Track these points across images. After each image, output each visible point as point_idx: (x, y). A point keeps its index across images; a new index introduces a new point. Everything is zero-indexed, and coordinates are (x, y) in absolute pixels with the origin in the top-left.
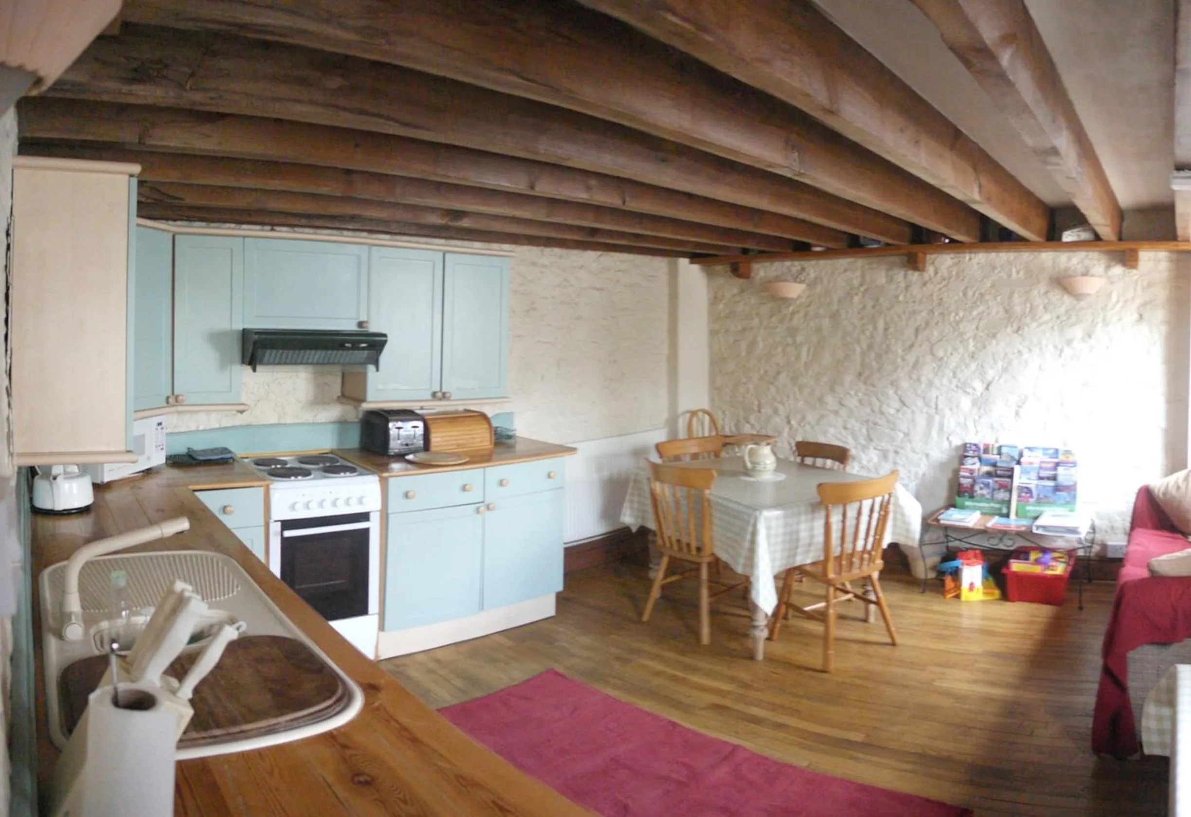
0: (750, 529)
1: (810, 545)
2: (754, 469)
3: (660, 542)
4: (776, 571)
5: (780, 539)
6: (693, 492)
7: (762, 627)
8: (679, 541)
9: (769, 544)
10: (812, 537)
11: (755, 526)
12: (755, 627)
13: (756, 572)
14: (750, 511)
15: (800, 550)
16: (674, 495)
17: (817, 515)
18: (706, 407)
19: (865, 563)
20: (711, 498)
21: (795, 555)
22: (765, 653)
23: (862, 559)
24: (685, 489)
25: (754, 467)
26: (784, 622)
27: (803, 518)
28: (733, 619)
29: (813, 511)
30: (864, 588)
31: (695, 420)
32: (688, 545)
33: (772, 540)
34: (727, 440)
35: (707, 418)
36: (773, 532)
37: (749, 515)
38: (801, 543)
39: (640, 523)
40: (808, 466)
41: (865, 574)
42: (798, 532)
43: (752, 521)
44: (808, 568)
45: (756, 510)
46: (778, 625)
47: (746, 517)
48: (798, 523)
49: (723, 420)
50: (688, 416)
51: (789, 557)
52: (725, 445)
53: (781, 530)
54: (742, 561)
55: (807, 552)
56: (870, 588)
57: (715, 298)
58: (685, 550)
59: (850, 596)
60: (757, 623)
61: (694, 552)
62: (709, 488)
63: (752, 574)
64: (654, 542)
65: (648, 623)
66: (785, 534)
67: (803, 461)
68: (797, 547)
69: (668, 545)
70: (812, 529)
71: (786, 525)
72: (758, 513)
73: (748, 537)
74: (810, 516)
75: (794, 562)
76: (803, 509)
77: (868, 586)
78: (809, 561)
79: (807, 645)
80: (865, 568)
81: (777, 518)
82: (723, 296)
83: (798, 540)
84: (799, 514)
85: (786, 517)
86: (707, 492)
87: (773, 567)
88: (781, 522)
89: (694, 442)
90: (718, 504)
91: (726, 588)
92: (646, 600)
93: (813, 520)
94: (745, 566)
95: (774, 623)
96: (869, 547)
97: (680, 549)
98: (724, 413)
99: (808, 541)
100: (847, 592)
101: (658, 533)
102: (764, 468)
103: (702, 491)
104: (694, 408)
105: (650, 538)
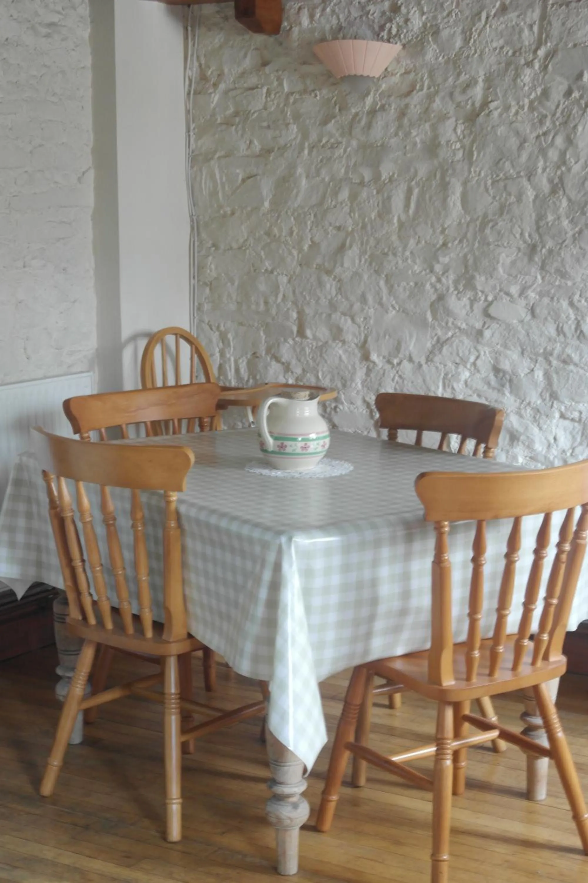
0: (267, 576)
1: (403, 612)
2: (281, 450)
3: (74, 613)
4: (326, 671)
5: (334, 599)
6: (143, 498)
7: (294, 799)
8: (116, 611)
9: (308, 609)
10: (406, 595)
11: (278, 568)
12: (280, 798)
13: (279, 671)
14: (268, 536)
15: (379, 625)
16: (103, 506)
17: (417, 546)
18: (185, 324)
19: (526, 658)
20: (183, 509)
21: (368, 635)
22: (302, 859)
23: (518, 650)
24: (127, 492)
25: (282, 447)
26: (349, 791)
27: (385, 552)
28: (234, 785)
29: (409, 539)
30: (525, 721)
31: (157, 351)
32: (137, 618)
33: (317, 601)
34: (230, 396)
35: (185, 348)
36: (318, 582)
37: (265, 545)
38: (382, 608)
39: (32, 576)
40: (405, 447)
41: (527, 683)
42: (374, 583)
43: (271, 557)
44: (399, 665)
45: (279, 533)
46: (334, 798)
47: (257, 549)
48: (375, 563)
49: (222, 354)
50: (142, 343)
51: (354, 640)
52: (222, 405)
53: (336, 580)
54: (249, 647)
55: (397, 629)
56: (538, 721)
57: (203, 78)
58: (131, 629)
59: (495, 734)
60: (286, 790)
61: (149, 633)
62: (179, 489)
63: (272, 675)
64: (63, 616)
65: (54, 799)
66: (345, 588)
67: (392, 437)
68: (372, 618)
69: (92, 621)
70: (406, 577)
71: (346, 568)
72: (283, 539)
73: (263, 594)
74: (401, 549)
75: (366, 652)
76: (385, 532)
77: (534, 715)
78: (400, 651)
79: (397, 842)
80: (525, 668)
81: (328, 551)
82: (220, 75)
83: (374, 601)
84: (377, 544)
85: (346, 549)
86: (174, 497)
87: (318, 663)
88: (337, 560)
89: (151, 397)
90: (198, 522)
91: (218, 714)
92: (49, 750)
93: (408, 557)
94: (256, 659)
95: (326, 792)
96: (534, 626)
97: (119, 626)
98: (223, 337)
99: (396, 604)
100: (486, 727)
101: (71, 596)
102: (305, 448)
103: (166, 497)
104: (156, 328)
105: (57, 608)
